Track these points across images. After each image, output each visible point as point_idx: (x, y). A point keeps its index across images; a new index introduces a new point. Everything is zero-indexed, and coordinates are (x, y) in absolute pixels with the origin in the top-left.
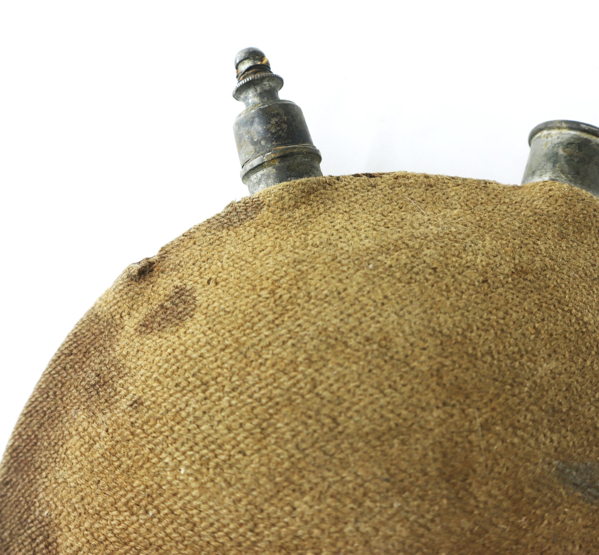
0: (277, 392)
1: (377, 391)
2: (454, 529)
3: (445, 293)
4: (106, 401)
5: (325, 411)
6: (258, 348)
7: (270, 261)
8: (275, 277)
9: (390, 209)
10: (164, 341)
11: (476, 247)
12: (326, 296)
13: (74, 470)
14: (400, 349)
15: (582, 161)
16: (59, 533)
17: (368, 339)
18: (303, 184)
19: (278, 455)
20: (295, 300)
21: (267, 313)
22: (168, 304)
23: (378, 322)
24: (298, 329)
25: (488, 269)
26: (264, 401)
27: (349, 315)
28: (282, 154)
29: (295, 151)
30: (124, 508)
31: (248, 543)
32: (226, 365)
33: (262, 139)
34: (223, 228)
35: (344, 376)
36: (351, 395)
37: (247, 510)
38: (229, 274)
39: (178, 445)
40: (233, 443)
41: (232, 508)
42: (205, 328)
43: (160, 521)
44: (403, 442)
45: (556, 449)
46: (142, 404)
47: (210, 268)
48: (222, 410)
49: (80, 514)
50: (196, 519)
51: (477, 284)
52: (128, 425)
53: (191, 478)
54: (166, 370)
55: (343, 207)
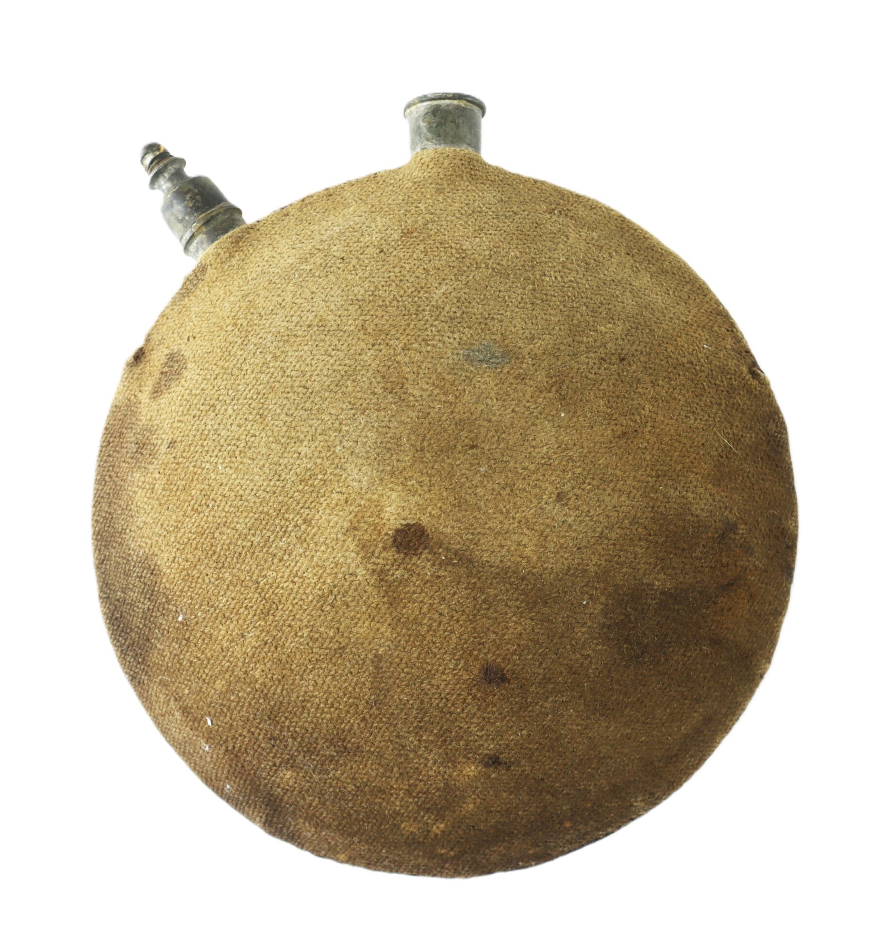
0: (262, 386)
1: (326, 356)
2: (406, 421)
3: (353, 272)
4: (150, 455)
5: (297, 384)
6: (239, 365)
7: (226, 304)
8: (233, 314)
9: (302, 228)
10: (173, 394)
11: (371, 229)
12: (272, 310)
13: (148, 512)
14: (332, 323)
15: (439, 125)
16: (156, 558)
17: (309, 326)
18: (230, 237)
19: (277, 426)
20: (251, 323)
21: (236, 340)
22: (166, 369)
23: (313, 312)
24: (261, 341)
25: (383, 241)
26: (255, 397)
27: (292, 316)
28: (204, 221)
29: (214, 213)
30: (193, 513)
31: (279, 489)
32: (221, 387)
33: (185, 215)
34: (184, 297)
35: (301, 356)
36: (310, 366)
37: (270, 469)
38: (200, 327)
39: (210, 453)
40: (245, 433)
41: (261, 473)
42: (198, 371)
43: (219, 506)
44: (354, 381)
45: (459, 344)
46: (175, 442)
47: (185, 330)
48: (230, 416)
49: (165, 536)
50: (241, 492)
51: (375, 255)
52: (172, 460)
53: (227, 469)
54: (183, 411)
55: (266, 242)
